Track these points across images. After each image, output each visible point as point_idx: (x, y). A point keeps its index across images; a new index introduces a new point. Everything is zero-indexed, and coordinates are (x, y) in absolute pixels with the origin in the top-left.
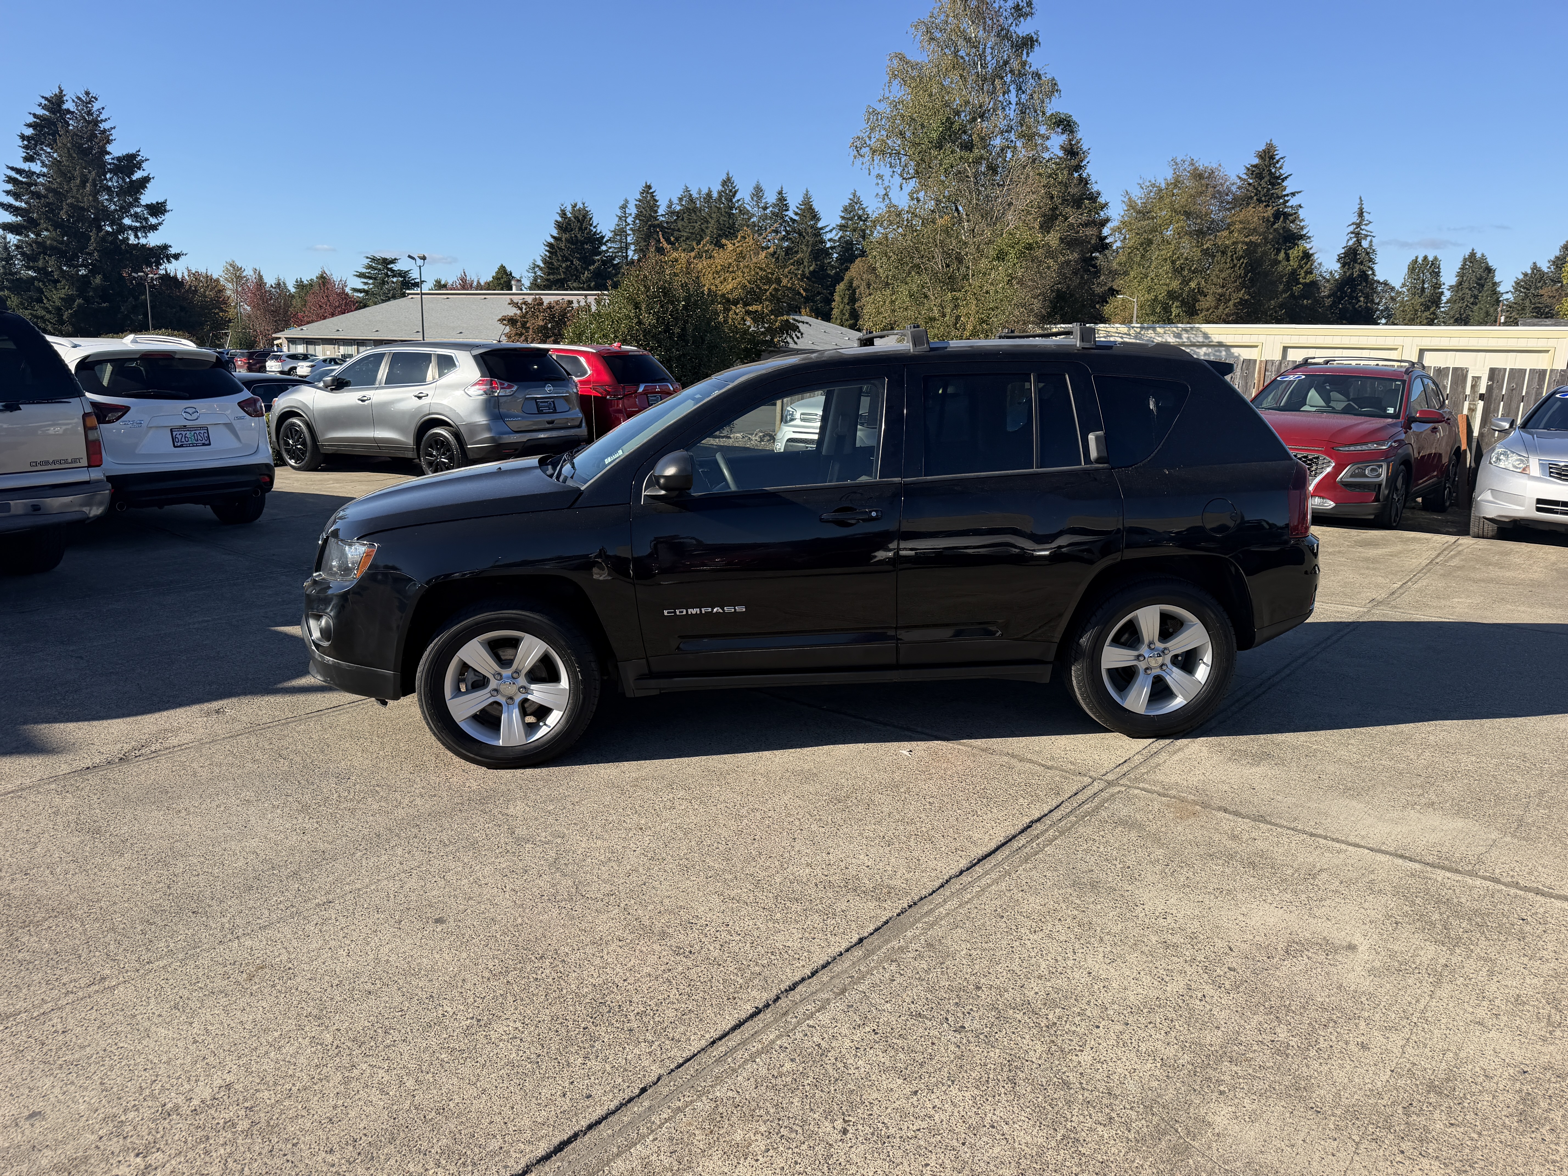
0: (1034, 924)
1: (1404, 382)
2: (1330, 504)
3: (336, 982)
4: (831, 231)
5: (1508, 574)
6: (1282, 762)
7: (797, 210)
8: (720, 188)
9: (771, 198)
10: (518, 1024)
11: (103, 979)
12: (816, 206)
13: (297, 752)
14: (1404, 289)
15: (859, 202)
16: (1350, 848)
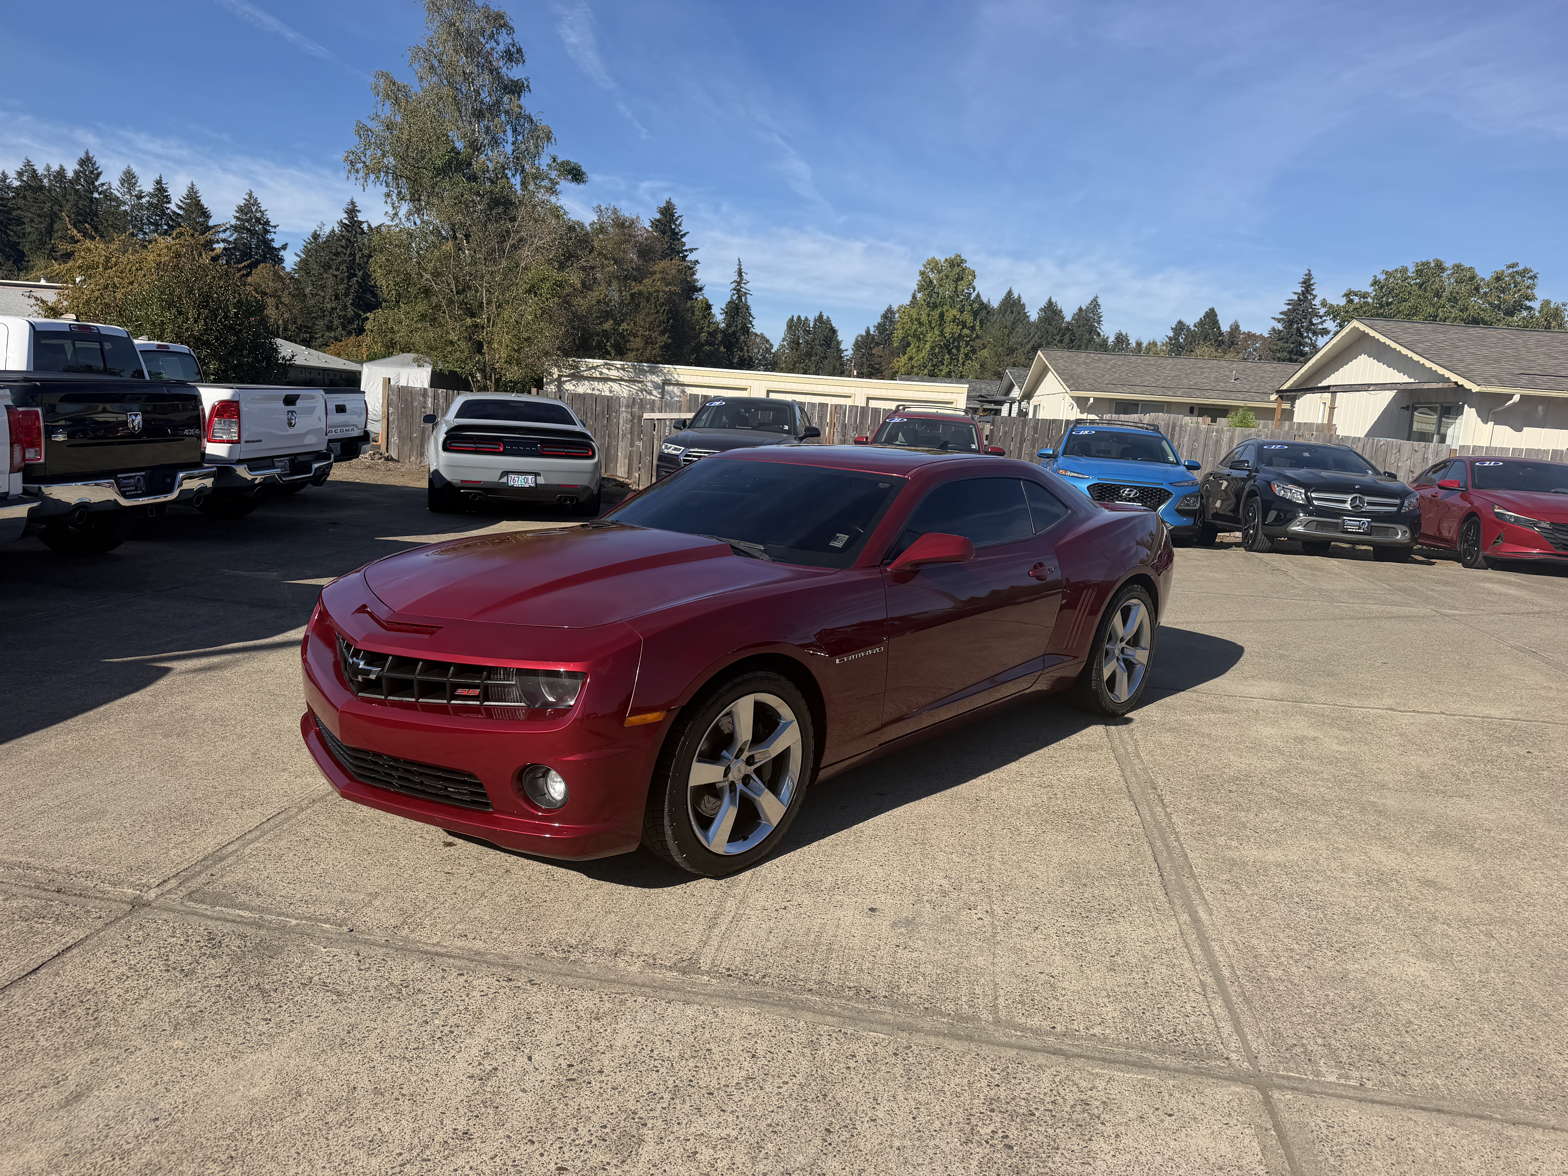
4: (224, 231)
7: (181, 204)
8: (77, 167)
12: (205, 202)
15: (256, 203)
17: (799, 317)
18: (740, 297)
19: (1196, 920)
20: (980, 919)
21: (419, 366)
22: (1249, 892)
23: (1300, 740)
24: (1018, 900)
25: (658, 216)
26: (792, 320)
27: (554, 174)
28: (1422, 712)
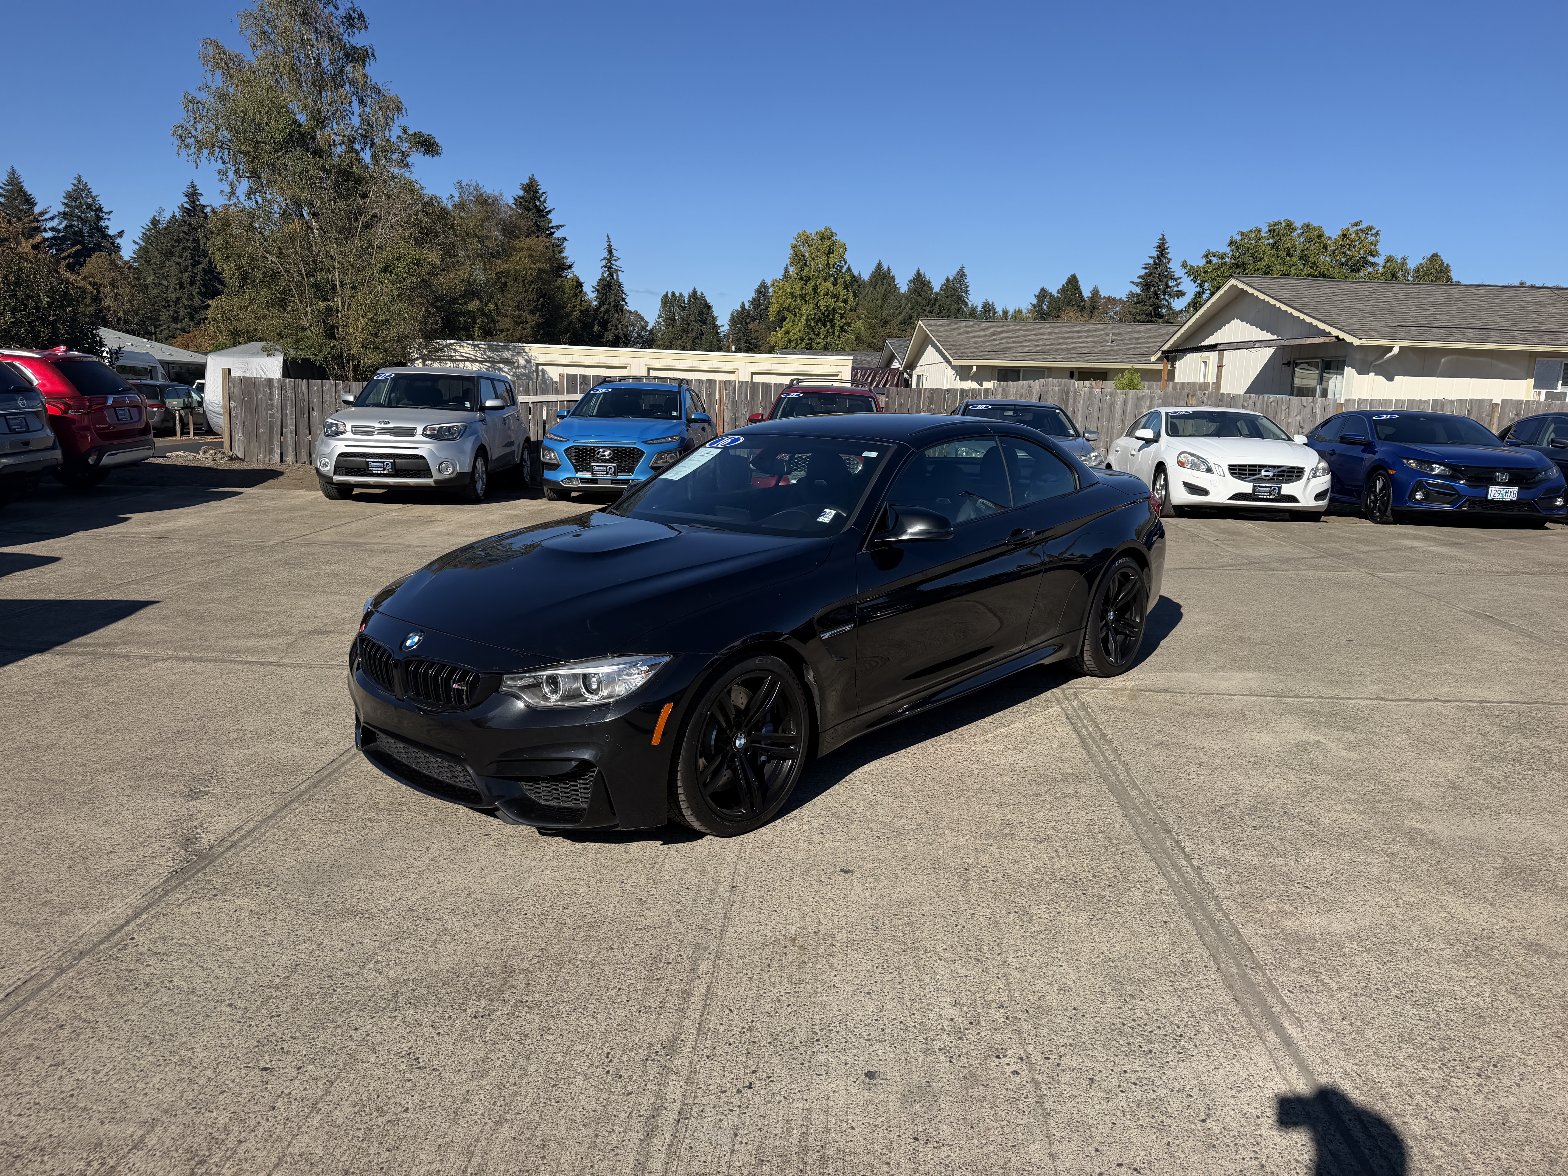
4: (52, 218)
12: (29, 188)
15: (87, 189)
17: (673, 293)
18: (611, 275)
19: (1288, 1042)
20: (1015, 1073)
21: (269, 355)
22: (1334, 986)
23: (1303, 747)
24: (1056, 1034)
25: (521, 193)
26: (666, 296)
27: (405, 147)
28: (1415, 700)
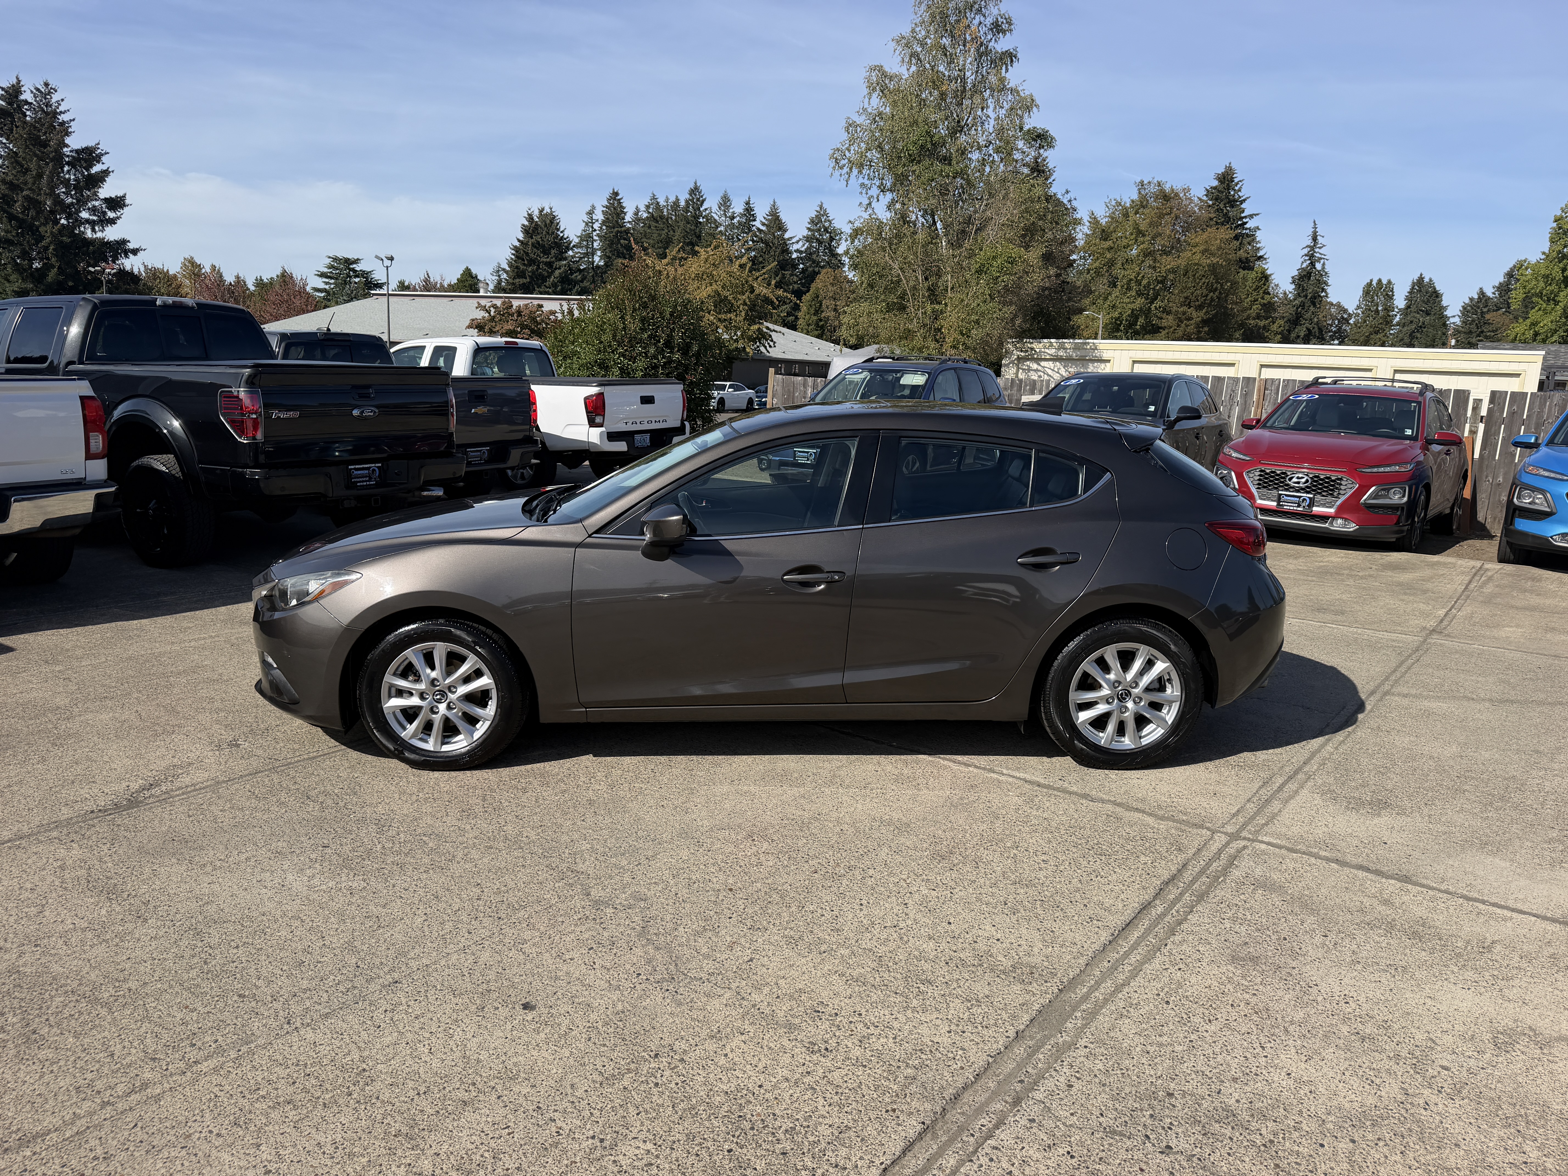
0: (1205, 1011)
1: (1419, 403)
2: (1352, 527)
3: (422, 1089)
4: (797, 242)
5: (1548, 602)
6: (1402, 812)
7: (764, 221)
8: (688, 196)
9: (738, 208)
10: (649, 1146)
11: (145, 1086)
12: (784, 217)
13: (326, 794)
14: (1359, 311)
15: (826, 214)
16: (1515, 915)
17: (1380, 281)
18: (1312, 264)
